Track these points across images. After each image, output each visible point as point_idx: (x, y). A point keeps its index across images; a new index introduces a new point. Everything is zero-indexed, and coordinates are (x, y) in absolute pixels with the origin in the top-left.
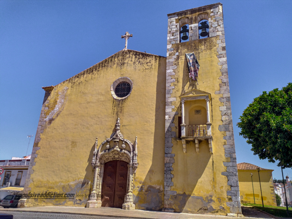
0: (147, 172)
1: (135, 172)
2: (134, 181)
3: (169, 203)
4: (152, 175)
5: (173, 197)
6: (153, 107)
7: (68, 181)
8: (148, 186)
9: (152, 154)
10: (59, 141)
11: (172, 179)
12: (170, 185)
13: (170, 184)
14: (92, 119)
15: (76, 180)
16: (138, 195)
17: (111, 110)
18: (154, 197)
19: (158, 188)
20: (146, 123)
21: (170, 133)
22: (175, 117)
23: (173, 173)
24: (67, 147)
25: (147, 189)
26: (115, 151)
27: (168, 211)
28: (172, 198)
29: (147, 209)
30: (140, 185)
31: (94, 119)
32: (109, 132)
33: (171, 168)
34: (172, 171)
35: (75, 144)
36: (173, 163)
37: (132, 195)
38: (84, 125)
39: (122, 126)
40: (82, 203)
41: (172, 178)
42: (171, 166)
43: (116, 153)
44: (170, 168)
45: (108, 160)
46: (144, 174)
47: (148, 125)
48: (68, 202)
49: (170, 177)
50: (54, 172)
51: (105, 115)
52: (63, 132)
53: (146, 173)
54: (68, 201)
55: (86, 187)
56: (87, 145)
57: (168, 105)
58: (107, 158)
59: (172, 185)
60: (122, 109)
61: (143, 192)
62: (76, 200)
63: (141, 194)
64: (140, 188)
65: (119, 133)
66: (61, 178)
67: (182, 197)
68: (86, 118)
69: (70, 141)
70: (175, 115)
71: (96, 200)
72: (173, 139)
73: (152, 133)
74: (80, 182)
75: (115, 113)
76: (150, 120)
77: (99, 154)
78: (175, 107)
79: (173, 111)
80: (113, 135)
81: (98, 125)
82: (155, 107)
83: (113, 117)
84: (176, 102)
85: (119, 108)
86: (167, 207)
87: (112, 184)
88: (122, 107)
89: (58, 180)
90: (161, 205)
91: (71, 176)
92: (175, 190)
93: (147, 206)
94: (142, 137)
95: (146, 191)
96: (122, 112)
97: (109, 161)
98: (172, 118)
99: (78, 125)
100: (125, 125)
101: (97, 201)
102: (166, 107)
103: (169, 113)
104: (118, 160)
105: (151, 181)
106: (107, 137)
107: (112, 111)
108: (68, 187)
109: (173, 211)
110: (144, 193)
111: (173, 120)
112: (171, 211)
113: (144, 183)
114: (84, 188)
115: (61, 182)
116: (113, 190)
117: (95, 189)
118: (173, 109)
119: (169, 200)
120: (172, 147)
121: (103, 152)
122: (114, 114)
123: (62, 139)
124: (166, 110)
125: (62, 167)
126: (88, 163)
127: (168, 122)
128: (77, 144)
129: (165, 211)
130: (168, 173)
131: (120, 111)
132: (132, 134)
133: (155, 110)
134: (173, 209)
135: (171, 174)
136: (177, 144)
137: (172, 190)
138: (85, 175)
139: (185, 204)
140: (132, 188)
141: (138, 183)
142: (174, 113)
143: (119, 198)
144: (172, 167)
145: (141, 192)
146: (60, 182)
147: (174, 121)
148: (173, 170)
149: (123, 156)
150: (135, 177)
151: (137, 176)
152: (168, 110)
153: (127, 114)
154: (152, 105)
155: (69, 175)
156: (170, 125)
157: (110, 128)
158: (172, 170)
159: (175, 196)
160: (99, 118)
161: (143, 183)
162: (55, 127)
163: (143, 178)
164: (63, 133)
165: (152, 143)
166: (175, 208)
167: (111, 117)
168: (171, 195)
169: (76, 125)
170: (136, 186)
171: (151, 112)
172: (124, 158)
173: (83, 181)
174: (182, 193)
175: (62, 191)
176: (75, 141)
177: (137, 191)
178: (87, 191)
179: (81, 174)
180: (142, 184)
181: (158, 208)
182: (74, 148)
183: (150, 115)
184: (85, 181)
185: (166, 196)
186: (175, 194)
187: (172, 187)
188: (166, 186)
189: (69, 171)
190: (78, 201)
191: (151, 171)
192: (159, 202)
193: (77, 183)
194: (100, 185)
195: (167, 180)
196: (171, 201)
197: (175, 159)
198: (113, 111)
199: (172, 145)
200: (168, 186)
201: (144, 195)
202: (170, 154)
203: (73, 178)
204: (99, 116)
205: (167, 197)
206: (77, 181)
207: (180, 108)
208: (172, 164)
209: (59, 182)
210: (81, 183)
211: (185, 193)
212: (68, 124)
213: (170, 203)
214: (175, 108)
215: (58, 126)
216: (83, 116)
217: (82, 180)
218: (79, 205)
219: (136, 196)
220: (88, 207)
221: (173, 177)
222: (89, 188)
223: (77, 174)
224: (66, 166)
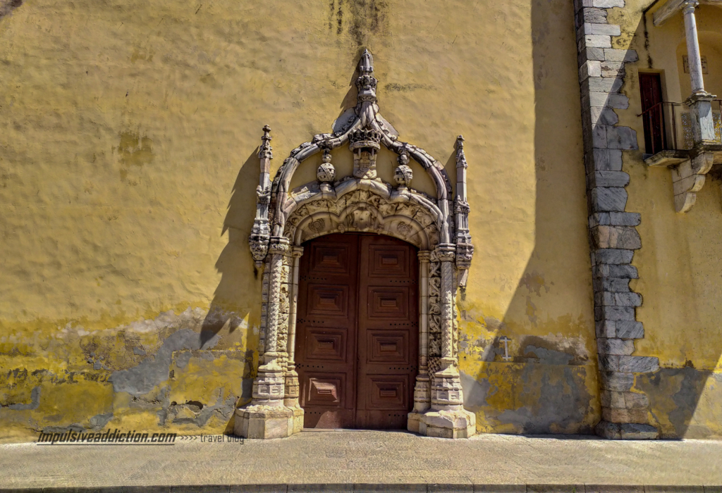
0: (515, 284)
1: (463, 283)
2: (458, 318)
3: (630, 404)
4: (539, 295)
5: (646, 381)
6: (519, 26)
7: (118, 320)
8: (522, 338)
9: (531, 210)
10: (39, 125)
11: (639, 310)
12: (632, 335)
13: (628, 332)
14: (230, 42)
15: (162, 313)
16: (485, 375)
17: (325, 13)
18: (553, 382)
19: (567, 345)
20: (492, 87)
21: (611, 133)
22: (629, 72)
23: (637, 287)
24: (93, 158)
25: (521, 351)
26: (357, 193)
27: (636, 435)
28: (641, 385)
29: (531, 432)
30: (491, 336)
31: (240, 43)
32: (322, 106)
33: (630, 270)
34: (633, 281)
35: (140, 145)
36: (634, 250)
37: (456, 377)
38: (187, 66)
39: (387, 87)
40: (207, 418)
41: (635, 308)
42: (626, 261)
43: (358, 203)
44: (626, 267)
45: (319, 230)
46: (502, 289)
47: (507, 96)
48: (124, 418)
49: (627, 303)
50: (23, 273)
51: (295, 32)
52: (64, 86)
53: (510, 288)
54: (126, 414)
55: (221, 346)
56: (214, 156)
57: (595, 21)
58: (315, 219)
59: (639, 336)
60: (379, 14)
61: (505, 361)
62: (175, 404)
63: (497, 372)
64: (488, 347)
65: (375, 114)
66: (73, 305)
67: (680, 378)
68: (194, 31)
69: (109, 130)
70: (625, 63)
71: (282, 401)
72: (626, 157)
73: (524, 129)
74: (191, 324)
75: (346, 28)
76: (512, 76)
77: (286, 201)
78: (623, 31)
79: (616, 46)
80: (344, 121)
81: (260, 72)
82: (527, 23)
83: (338, 43)
84: (623, 11)
85: (362, 11)
86: (625, 418)
87: (345, 331)
88: (379, 7)
89: (51, 314)
90: (587, 413)
91: (133, 297)
92: (651, 355)
93: (524, 419)
94: (481, 142)
95: (517, 360)
96: (381, 28)
97: (322, 234)
98: (616, 73)
99: (150, 59)
100: (401, 84)
101: (285, 404)
102: (588, 26)
103: (601, 51)
104: (366, 230)
105: (533, 320)
106: (316, 126)
107: (330, 19)
108: (121, 348)
109: (655, 434)
110: (508, 366)
111: (621, 83)
112: (647, 434)
113: (505, 328)
114: (216, 348)
115: (76, 323)
116: (350, 357)
117: (275, 354)
118: (615, 40)
119: (629, 392)
120: (628, 188)
121: (304, 194)
122: (339, 31)
123: (58, 116)
124: (587, 37)
125: (75, 251)
126: (225, 240)
127: (599, 85)
128: (153, 146)
129: (624, 436)
130: (618, 287)
131: (369, 21)
132: (436, 125)
133: (528, 38)
134: (648, 427)
135: (631, 291)
136: (645, 175)
137: (638, 353)
138: (214, 289)
139: (694, 404)
140: (455, 345)
141: (480, 327)
142: (620, 54)
143: (381, 389)
144: (634, 264)
145: (493, 365)
146: (69, 325)
147: (627, 88)
148: (638, 278)
149: (394, 216)
150: (465, 304)
151: (471, 297)
152: (596, 38)
153: (402, 37)
154: (514, 15)
155: (123, 290)
156: (609, 101)
157: (329, 93)
158: (633, 275)
159: (653, 378)
160: (263, 39)
161: (500, 327)
162: (10, 58)
163: (501, 307)
164: (59, 90)
165: (527, 166)
166: (657, 421)
167: (326, 44)
168: (638, 374)
169: (135, 57)
170: (473, 338)
171: (511, 41)
172: (394, 224)
173: (203, 319)
174: (678, 363)
175: (84, 367)
176: (141, 135)
177: (479, 359)
178: (233, 361)
179: (190, 287)
180: (496, 330)
181: (573, 426)
182: (139, 164)
183: (511, 55)
184: (218, 316)
185: (618, 378)
186: (655, 369)
187: (641, 344)
188: (616, 338)
189: (116, 272)
190: (187, 407)
191: (530, 280)
192: (577, 400)
193: (174, 329)
194: (289, 334)
195: (618, 316)
196: (639, 396)
197: (641, 234)
198: (335, 17)
199: (627, 178)
200: (623, 340)
201: (510, 377)
202: (619, 214)
203: (147, 304)
204: (267, 33)
205: (623, 382)
206: (168, 319)
207: (642, 39)
208: (630, 254)
209: (63, 323)
210: (194, 328)
211: (689, 363)
212: (87, 48)
213: (637, 405)
214: (625, 36)
215: (26, 55)
216: (176, 21)
217: (202, 313)
218: (191, 425)
219: (475, 379)
220: (261, 435)
221: (638, 303)
222: (244, 349)
223: (170, 286)
224: (96, 248)
